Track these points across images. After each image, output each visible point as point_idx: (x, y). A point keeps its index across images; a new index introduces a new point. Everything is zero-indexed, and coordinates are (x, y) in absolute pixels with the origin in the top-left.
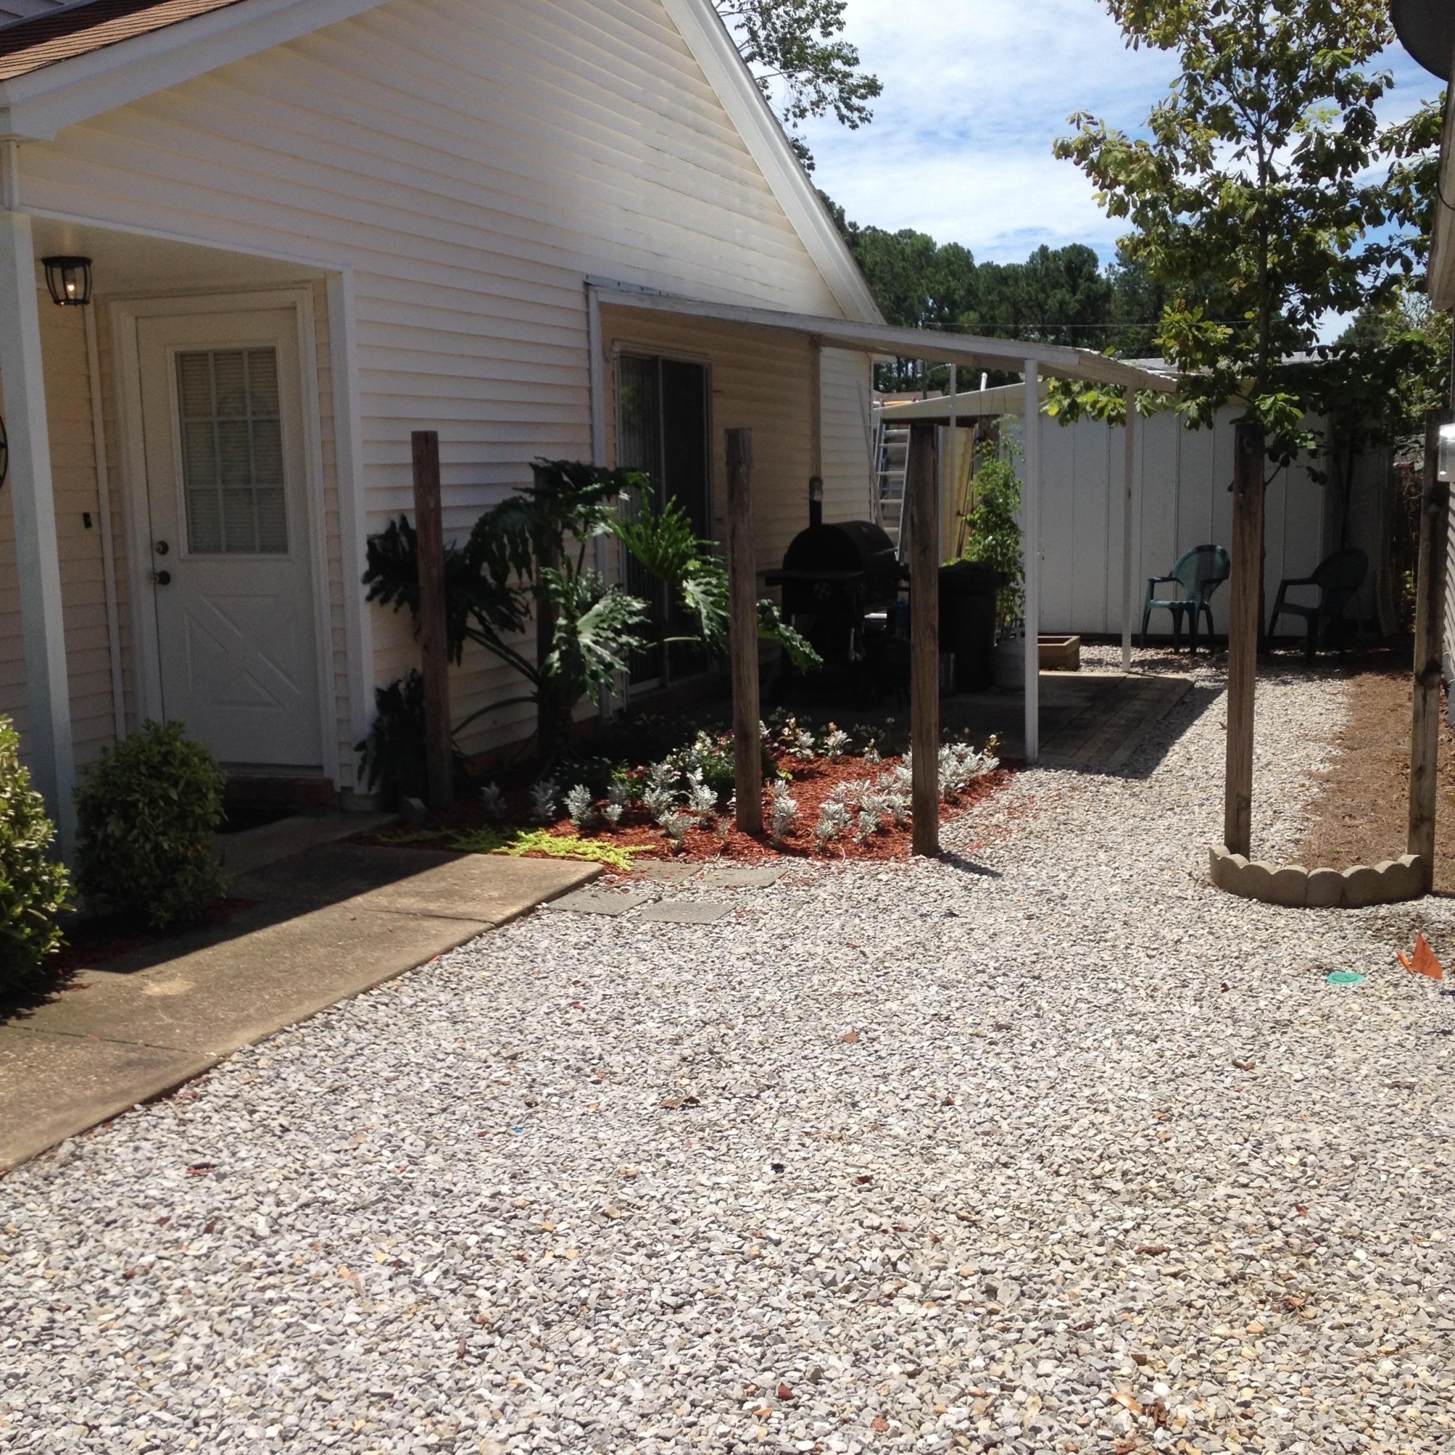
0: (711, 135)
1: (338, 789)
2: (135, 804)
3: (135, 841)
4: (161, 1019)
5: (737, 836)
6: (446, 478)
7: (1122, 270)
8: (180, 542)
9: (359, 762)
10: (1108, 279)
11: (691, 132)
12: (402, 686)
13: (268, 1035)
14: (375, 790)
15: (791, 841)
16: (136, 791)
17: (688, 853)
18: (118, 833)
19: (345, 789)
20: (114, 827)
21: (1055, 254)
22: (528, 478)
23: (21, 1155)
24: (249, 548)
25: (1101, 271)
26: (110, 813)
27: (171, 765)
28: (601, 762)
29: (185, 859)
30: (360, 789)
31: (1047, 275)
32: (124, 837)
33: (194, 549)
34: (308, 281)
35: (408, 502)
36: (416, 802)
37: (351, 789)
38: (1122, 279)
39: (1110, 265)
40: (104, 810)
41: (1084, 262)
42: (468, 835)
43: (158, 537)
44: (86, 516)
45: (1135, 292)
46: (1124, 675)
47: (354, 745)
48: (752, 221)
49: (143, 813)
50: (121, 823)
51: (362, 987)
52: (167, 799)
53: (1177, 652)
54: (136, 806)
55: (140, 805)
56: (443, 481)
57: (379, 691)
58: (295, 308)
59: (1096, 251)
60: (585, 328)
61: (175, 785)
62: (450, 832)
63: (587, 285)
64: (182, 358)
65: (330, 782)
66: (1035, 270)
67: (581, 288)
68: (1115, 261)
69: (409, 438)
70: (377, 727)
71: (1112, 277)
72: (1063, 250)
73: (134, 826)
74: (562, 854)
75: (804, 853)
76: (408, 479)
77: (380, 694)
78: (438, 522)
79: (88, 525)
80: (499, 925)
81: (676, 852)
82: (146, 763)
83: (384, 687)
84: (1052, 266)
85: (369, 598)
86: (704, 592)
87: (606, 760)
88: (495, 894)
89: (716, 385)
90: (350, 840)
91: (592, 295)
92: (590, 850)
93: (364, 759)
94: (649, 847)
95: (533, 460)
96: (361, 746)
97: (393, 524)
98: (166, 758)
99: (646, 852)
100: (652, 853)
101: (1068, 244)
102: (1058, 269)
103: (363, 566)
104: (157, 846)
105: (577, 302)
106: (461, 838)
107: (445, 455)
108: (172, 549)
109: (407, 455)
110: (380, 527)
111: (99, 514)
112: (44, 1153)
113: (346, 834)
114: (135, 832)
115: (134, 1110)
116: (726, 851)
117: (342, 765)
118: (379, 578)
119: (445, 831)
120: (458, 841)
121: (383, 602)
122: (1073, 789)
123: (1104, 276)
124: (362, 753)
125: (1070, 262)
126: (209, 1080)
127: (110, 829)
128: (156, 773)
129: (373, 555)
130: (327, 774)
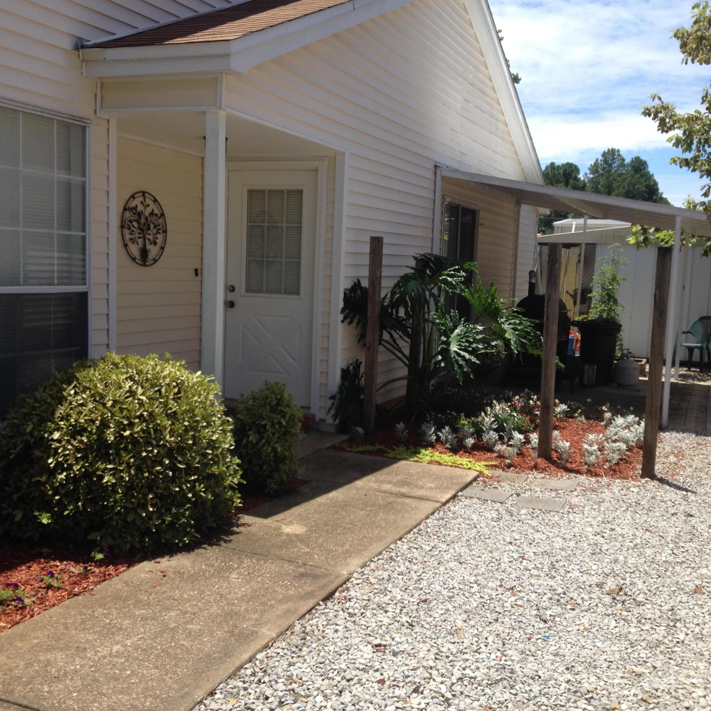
0: (486, 95)
1: (317, 420)
2: (265, 425)
3: (264, 445)
4: (302, 549)
5: (539, 460)
6: (385, 261)
7: (591, 176)
8: (241, 287)
9: (330, 406)
10: (584, 180)
11: (480, 93)
12: (351, 368)
13: (366, 563)
14: (337, 422)
15: (569, 465)
16: (265, 419)
17: (516, 467)
18: (254, 442)
19: (321, 420)
20: (253, 438)
21: (558, 167)
22: (413, 263)
23: (278, 631)
24: (279, 292)
25: (581, 176)
26: (250, 429)
27: (281, 406)
28: (450, 414)
29: (285, 457)
30: (329, 420)
31: (554, 176)
32: (257, 443)
33: (248, 290)
34: (326, 157)
35: (365, 272)
36: (360, 430)
37: (324, 420)
38: (591, 180)
39: (586, 174)
40: (247, 428)
41: (573, 171)
42: (394, 450)
43: (230, 284)
44: (196, 270)
45: (597, 187)
46: (676, 381)
47: (329, 396)
48: (498, 139)
49: (268, 431)
50: (257, 435)
51: (398, 537)
52: (280, 423)
53: (689, 370)
54: (266, 427)
55: (268, 427)
56: (384, 263)
57: (342, 369)
58: (317, 170)
59: (579, 166)
60: (433, 188)
61: (284, 416)
62: (382, 447)
63: (436, 167)
64: (251, 193)
65: (314, 416)
66: (548, 174)
67: (433, 168)
68: (588, 172)
69: (369, 240)
70: (341, 387)
71: (586, 180)
72: (562, 165)
73: (262, 438)
74: (450, 464)
75: (578, 472)
76: (366, 261)
77: (343, 370)
78: (380, 284)
79: (197, 275)
80: (444, 504)
81: (509, 466)
82: (269, 404)
83: (345, 367)
84: (556, 172)
85: (343, 321)
86: (513, 329)
87: (454, 413)
88: (432, 485)
89: (481, 221)
90: (330, 448)
91: (438, 172)
92: (464, 463)
93: (333, 404)
94: (493, 463)
95: (415, 255)
96: (333, 397)
97: (355, 283)
98: (279, 401)
99: (492, 466)
100: (495, 466)
101: (565, 162)
102: (559, 174)
103: (341, 305)
104: (274, 450)
105: (430, 175)
106: (389, 451)
107: (386, 250)
108: (237, 288)
109: (367, 249)
110: (349, 285)
111: (202, 270)
112: (287, 630)
113: (329, 445)
114: (264, 441)
115: (319, 605)
116: (536, 467)
117: (320, 407)
118: (347, 311)
119: (377, 447)
120: (389, 453)
121: (350, 323)
122: (699, 444)
123: (582, 179)
124: (332, 401)
125: (565, 171)
126: (348, 589)
127: (250, 439)
128: (274, 409)
129: (346, 299)
130: (312, 411)
